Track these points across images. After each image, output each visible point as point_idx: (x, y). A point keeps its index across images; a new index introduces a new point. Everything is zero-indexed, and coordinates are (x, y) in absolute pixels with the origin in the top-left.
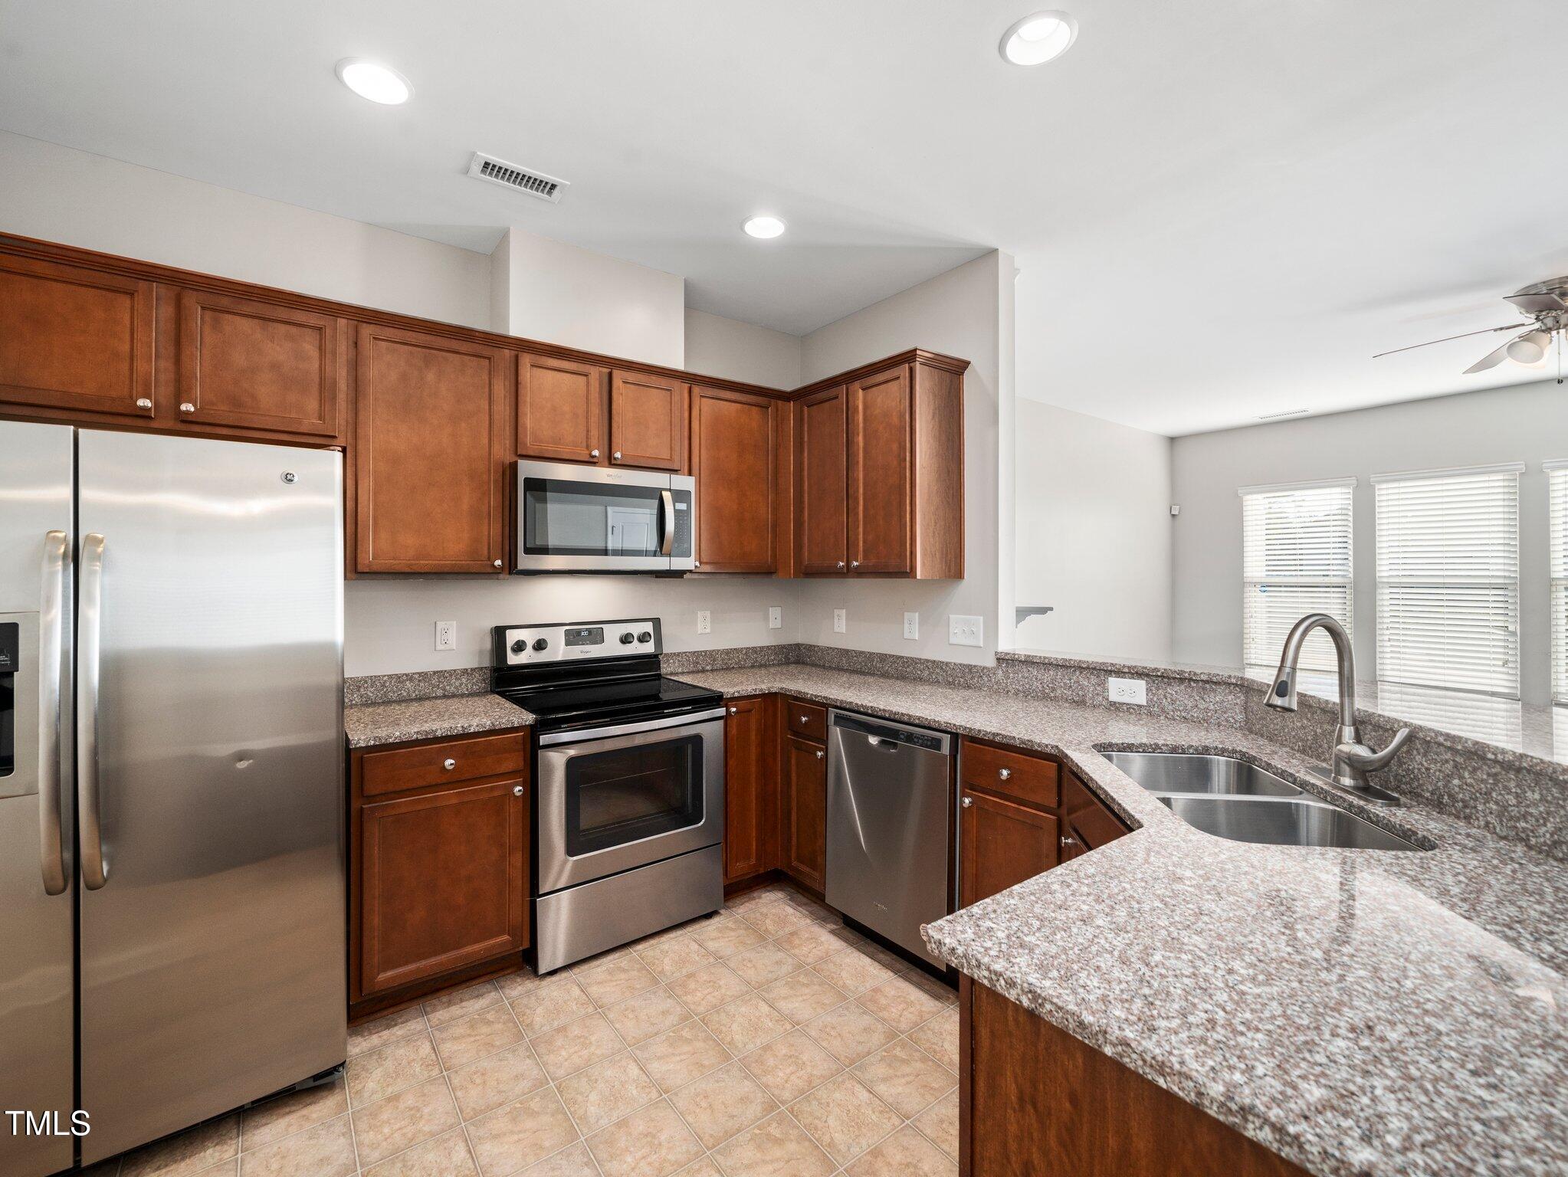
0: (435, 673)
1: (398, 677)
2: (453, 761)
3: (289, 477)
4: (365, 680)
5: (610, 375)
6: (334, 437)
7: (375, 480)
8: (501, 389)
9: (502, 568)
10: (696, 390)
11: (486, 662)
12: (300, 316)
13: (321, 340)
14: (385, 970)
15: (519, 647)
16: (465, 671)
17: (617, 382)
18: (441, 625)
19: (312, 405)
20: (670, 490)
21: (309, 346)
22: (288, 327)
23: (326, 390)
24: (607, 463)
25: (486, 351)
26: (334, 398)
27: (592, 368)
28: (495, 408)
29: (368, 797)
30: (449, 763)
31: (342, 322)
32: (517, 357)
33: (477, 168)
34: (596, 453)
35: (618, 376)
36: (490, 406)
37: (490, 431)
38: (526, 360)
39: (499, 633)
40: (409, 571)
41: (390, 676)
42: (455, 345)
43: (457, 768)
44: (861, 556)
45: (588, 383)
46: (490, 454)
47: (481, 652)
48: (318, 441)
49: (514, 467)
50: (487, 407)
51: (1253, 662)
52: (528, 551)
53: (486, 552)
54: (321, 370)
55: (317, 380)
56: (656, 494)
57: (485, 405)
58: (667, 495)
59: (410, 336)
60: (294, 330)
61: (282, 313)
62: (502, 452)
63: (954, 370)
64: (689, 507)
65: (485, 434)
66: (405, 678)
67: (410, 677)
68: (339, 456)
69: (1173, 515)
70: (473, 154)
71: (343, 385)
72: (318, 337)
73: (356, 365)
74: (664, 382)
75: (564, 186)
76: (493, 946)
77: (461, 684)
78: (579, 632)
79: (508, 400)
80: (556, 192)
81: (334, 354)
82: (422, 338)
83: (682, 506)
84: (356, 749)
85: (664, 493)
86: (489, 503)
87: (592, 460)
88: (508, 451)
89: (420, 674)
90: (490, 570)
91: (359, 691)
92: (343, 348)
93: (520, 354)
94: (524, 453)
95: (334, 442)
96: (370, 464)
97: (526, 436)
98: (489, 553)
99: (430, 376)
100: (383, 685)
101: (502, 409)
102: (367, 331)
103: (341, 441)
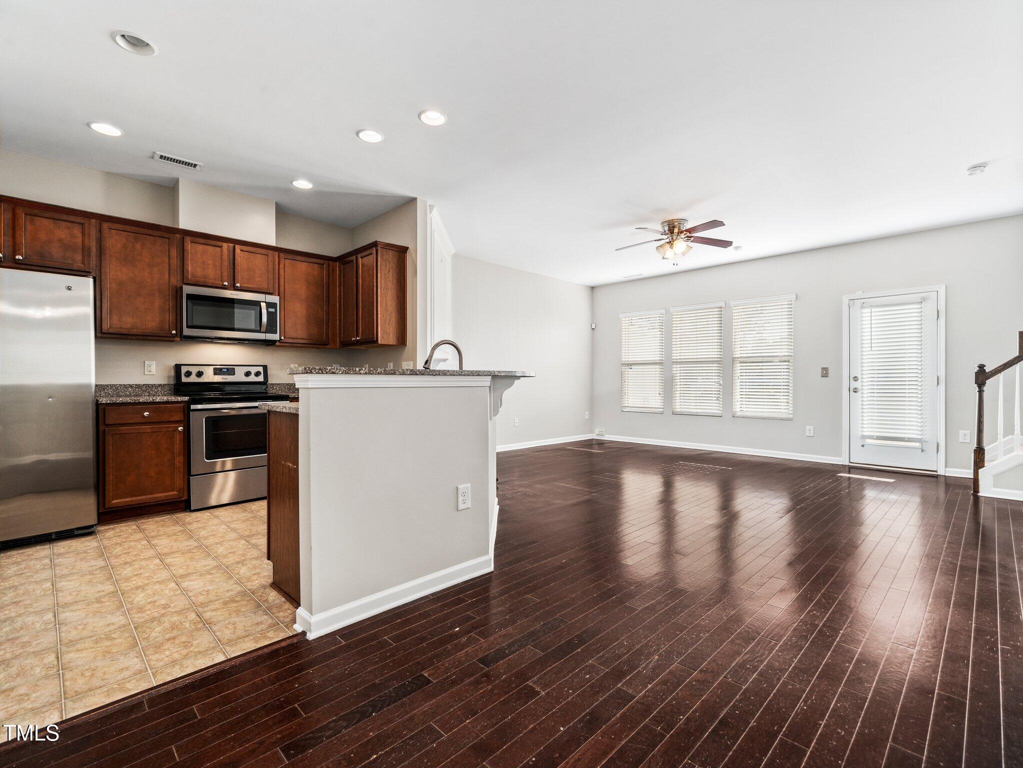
0: (144, 385)
1: (125, 385)
2: (148, 413)
3: (69, 288)
4: (107, 386)
5: (234, 247)
6: (90, 272)
7: (110, 291)
8: (174, 253)
9: (176, 334)
10: (282, 255)
11: (172, 382)
12: (72, 218)
13: (83, 228)
14: (116, 499)
15: (188, 374)
16: (160, 385)
17: (238, 251)
18: (147, 363)
19: (79, 257)
20: (265, 302)
21: (77, 232)
22: (66, 223)
23: (86, 251)
24: (232, 289)
25: (167, 235)
26: (89, 255)
27: (224, 244)
28: (172, 261)
29: (107, 425)
30: (146, 414)
31: (93, 221)
32: (183, 238)
33: (157, 157)
34: (226, 283)
35: (238, 247)
36: (169, 260)
37: (169, 273)
38: (188, 239)
39: (178, 368)
40: (128, 333)
41: (120, 385)
42: (150, 232)
43: (149, 416)
44: (360, 335)
45: (221, 250)
46: (169, 282)
47: (169, 377)
48: (82, 273)
49: (181, 288)
50: (167, 261)
51: (626, 405)
52: (188, 327)
53: (167, 327)
54: (83, 242)
55: (81, 246)
56: (257, 304)
57: (166, 259)
58: (263, 305)
59: (127, 228)
60: (69, 224)
61: (64, 217)
62: (175, 281)
63: (402, 251)
64: (276, 310)
65: (167, 273)
66: (128, 386)
67: (131, 386)
68: (91, 280)
69: (593, 329)
70: (154, 153)
71: (94, 249)
72: (81, 228)
73: (100, 241)
74: (263, 251)
75: (200, 166)
76: (169, 495)
77: (158, 391)
78: (221, 369)
79: (179, 258)
80: (197, 167)
81: (89, 235)
82: (133, 228)
83: (273, 310)
84: (101, 404)
85: (262, 304)
86: (169, 304)
87: (224, 287)
88: (179, 281)
89: (136, 385)
90: (169, 335)
91: (104, 390)
92: (94, 233)
93: (184, 236)
94: (188, 282)
95: (90, 274)
96: (108, 285)
97: (188, 274)
98: (169, 327)
99: (138, 246)
100: (117, 389)
101: (175, 262)
102: (105, 225)
103: (94, 274)
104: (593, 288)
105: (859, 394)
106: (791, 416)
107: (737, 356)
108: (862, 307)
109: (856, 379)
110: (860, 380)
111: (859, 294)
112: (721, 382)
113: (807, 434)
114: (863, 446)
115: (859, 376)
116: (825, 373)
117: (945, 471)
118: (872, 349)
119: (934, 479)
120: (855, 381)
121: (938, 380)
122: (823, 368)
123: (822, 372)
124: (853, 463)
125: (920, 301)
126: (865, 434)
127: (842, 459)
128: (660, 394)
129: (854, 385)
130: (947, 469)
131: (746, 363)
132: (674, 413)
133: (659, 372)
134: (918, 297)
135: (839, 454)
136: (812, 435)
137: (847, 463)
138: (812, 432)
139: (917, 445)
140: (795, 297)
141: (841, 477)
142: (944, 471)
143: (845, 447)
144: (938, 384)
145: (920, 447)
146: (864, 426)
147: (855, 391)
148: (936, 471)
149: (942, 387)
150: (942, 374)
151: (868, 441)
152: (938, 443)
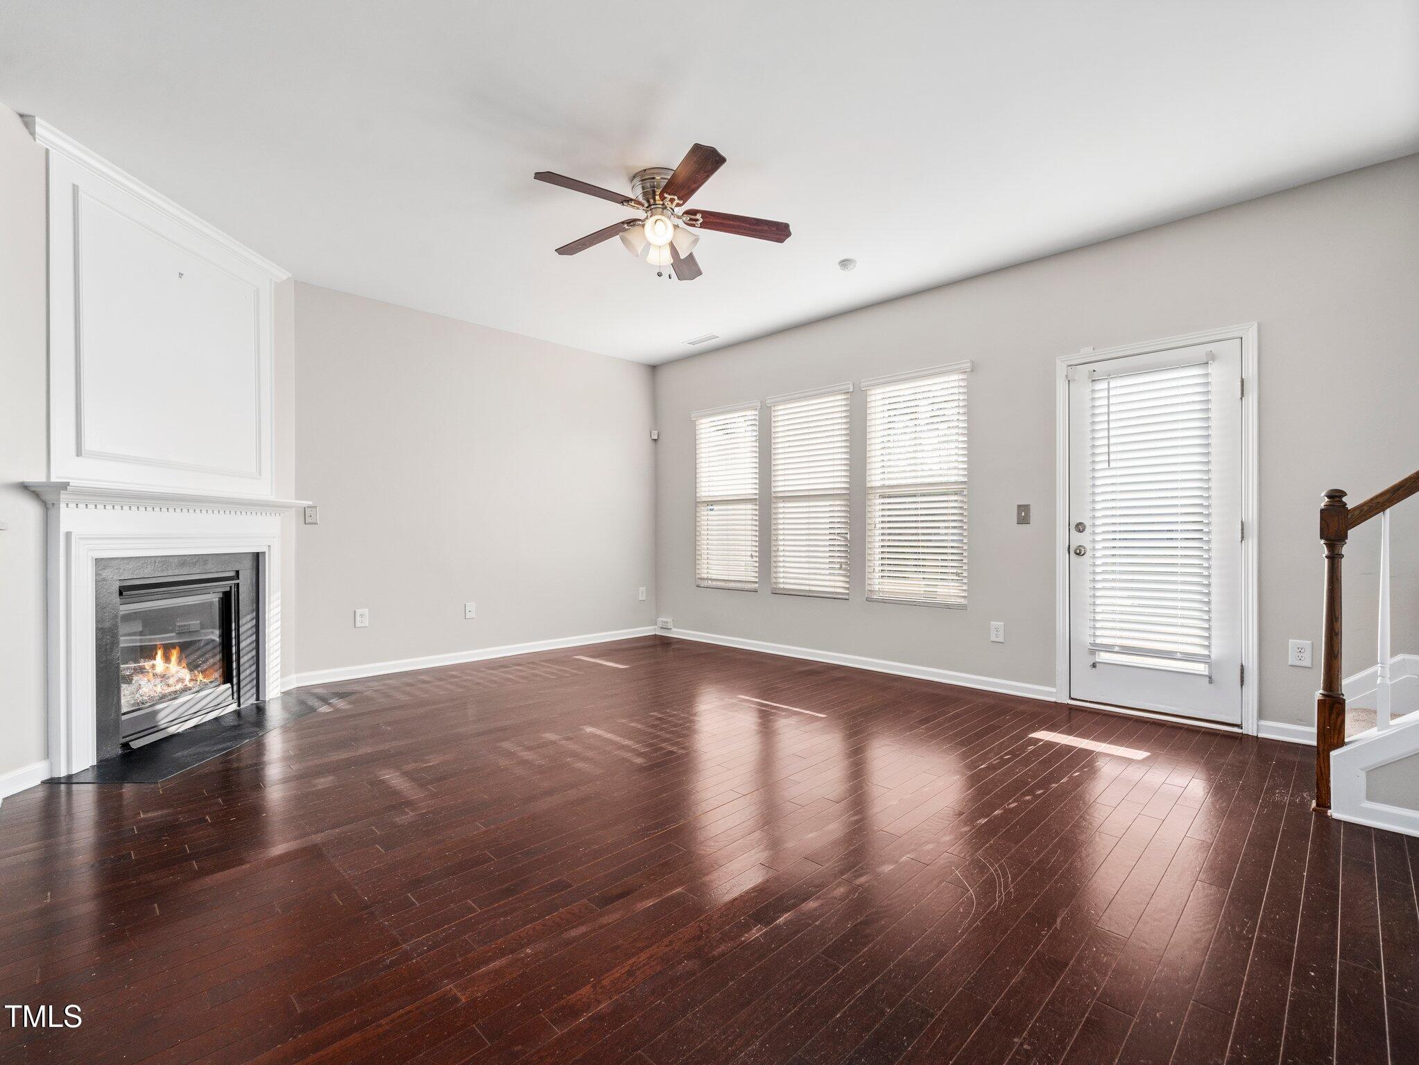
51: (705, 576)
69: (655, 440)
104: (653, 369)
105: (1086, 559)
106: (963, 601)
107: (874, 484)
108: (1093, 381)
109: (1080, 528)
110: (1088, 530)
111: (1086, 353)
112: (848, 536)
113: (993, 638)
114: (1094, 665)
115: (1087, 523)
116: (1024, 514)
117: (1258, 725)
118: (1112, 465)
119: (1238, 743)
120: (1080, 531)
121: (1242, 529)
122: (1019, 506)
123: (1019, 513)
124: (1076, 700)
125: (1205, 361)
126: (1098, 641)
127: (1055, 690)
128: (752, 556)
129: (1078, 539)
130: (1263, 723)
131: (890, 497)
132: (776, 593)
133: (750, 517)
134: (1201, 352)
135: (1049, 680)
136: (1001, 639)
138: (1001, 633)
139: (1201, 668)
140: (970, 365)
142: (1255, 726)
144: (1243, 538)
145: (1206, 673)
146: (1098, 625)
147: (1079, 552)
148: (1240, 726)
149: (1252, 544)
150: (1252, 516)
151: (1103, 657)
152: (1242, 666)
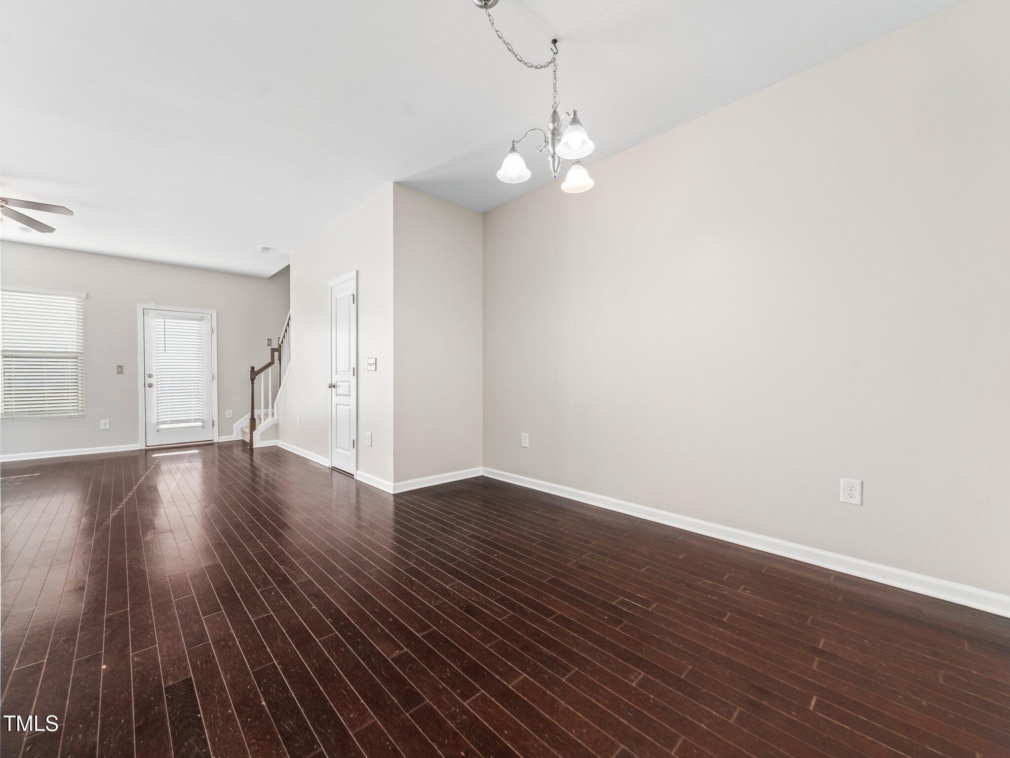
105: (154, 388)
108: (157, 317)
109: (150, 376)
110: (154, 377)
111: (152, 305)
113: (102, 427)
114: (158, 431)
115: (154, 374)
116: (120, 369)
117: (219, 439)
118: (166, 352)
119: (211, 446)
121: (212, 377)
122: (118, 367)
123: (118, 369)
124: (148, 447)
125: (199, 318)
126: (160, 420)
127: (139, 445)
129: (148, 380)
130: (220, 437)
135: (135, 440)
137: (144, 447)
138: (107, 425)
139: (200, 424)
140: (85, 295)
141: (156, 458)
142: (217, 439)
143: (141, 434)
144: (213, 379)
145: (202, 425)
146: (160, 414)
147: (150, 386)
148: (212, 440)
149: (215, 381)
150: (215, 372)
151: (162, 426)
152: (213, 421)
